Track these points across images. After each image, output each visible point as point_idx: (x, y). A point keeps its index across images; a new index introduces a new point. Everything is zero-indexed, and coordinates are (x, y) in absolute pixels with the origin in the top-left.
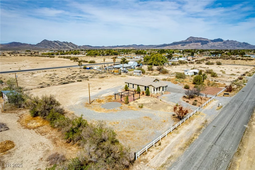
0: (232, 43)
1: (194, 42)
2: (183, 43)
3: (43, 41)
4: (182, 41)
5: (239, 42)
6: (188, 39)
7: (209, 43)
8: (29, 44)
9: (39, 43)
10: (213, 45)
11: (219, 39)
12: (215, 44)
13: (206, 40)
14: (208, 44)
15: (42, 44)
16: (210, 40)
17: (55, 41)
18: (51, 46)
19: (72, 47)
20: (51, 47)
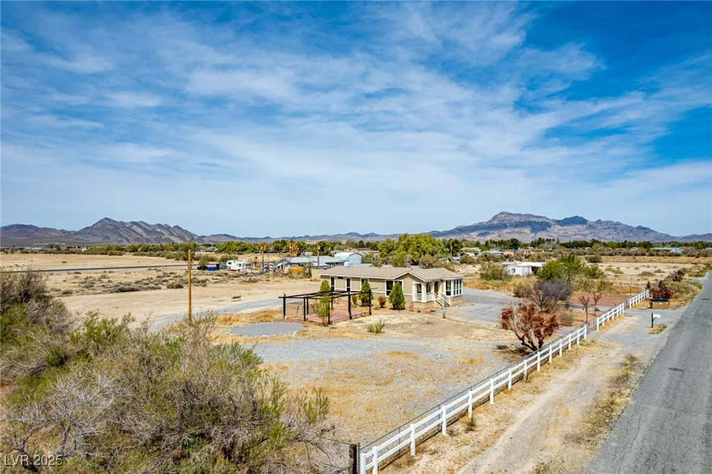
0: (609, 228)
1: (511, 226)
2: (482, 228)
3: (100, 221)
4: (480, 223)
5: (629, 227)
6: (495, 218)
7: (552, 228)
8: (59, 228)
9: (88, 228)
10: (561, 232)
11: (577, 217)
12: (567, 230)
13: (544, 220)
14: (548, 229)
15: (98, 229)
16: (553, 220)
17: (134, 223)
18: (122, 236)
19: (181, 239)
20: (120, 239)
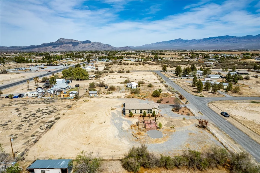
0: (98, 45)
1: (65, 44)
2: (54, 44)
5: (104, 44)
6: (58, 40)
7: (80, 45)
10: (83, 46)
11: (88, 40)
12: (85, 45)
13: (77, 42)
14: (78, 45)
16: (80, 42)
